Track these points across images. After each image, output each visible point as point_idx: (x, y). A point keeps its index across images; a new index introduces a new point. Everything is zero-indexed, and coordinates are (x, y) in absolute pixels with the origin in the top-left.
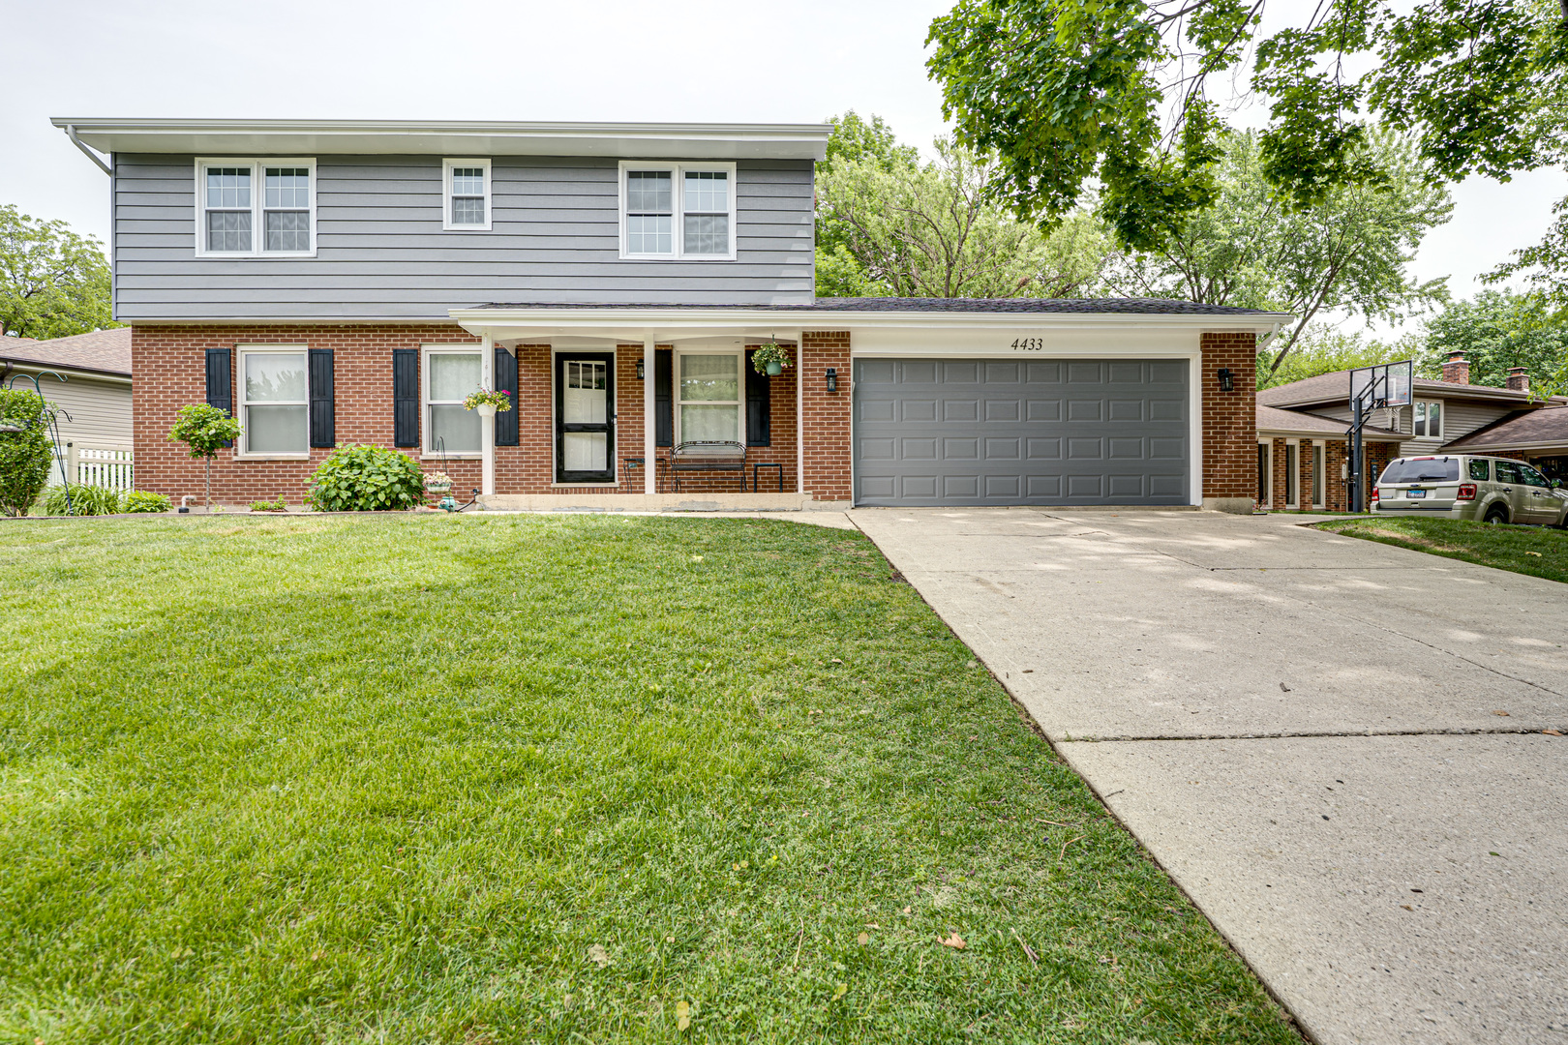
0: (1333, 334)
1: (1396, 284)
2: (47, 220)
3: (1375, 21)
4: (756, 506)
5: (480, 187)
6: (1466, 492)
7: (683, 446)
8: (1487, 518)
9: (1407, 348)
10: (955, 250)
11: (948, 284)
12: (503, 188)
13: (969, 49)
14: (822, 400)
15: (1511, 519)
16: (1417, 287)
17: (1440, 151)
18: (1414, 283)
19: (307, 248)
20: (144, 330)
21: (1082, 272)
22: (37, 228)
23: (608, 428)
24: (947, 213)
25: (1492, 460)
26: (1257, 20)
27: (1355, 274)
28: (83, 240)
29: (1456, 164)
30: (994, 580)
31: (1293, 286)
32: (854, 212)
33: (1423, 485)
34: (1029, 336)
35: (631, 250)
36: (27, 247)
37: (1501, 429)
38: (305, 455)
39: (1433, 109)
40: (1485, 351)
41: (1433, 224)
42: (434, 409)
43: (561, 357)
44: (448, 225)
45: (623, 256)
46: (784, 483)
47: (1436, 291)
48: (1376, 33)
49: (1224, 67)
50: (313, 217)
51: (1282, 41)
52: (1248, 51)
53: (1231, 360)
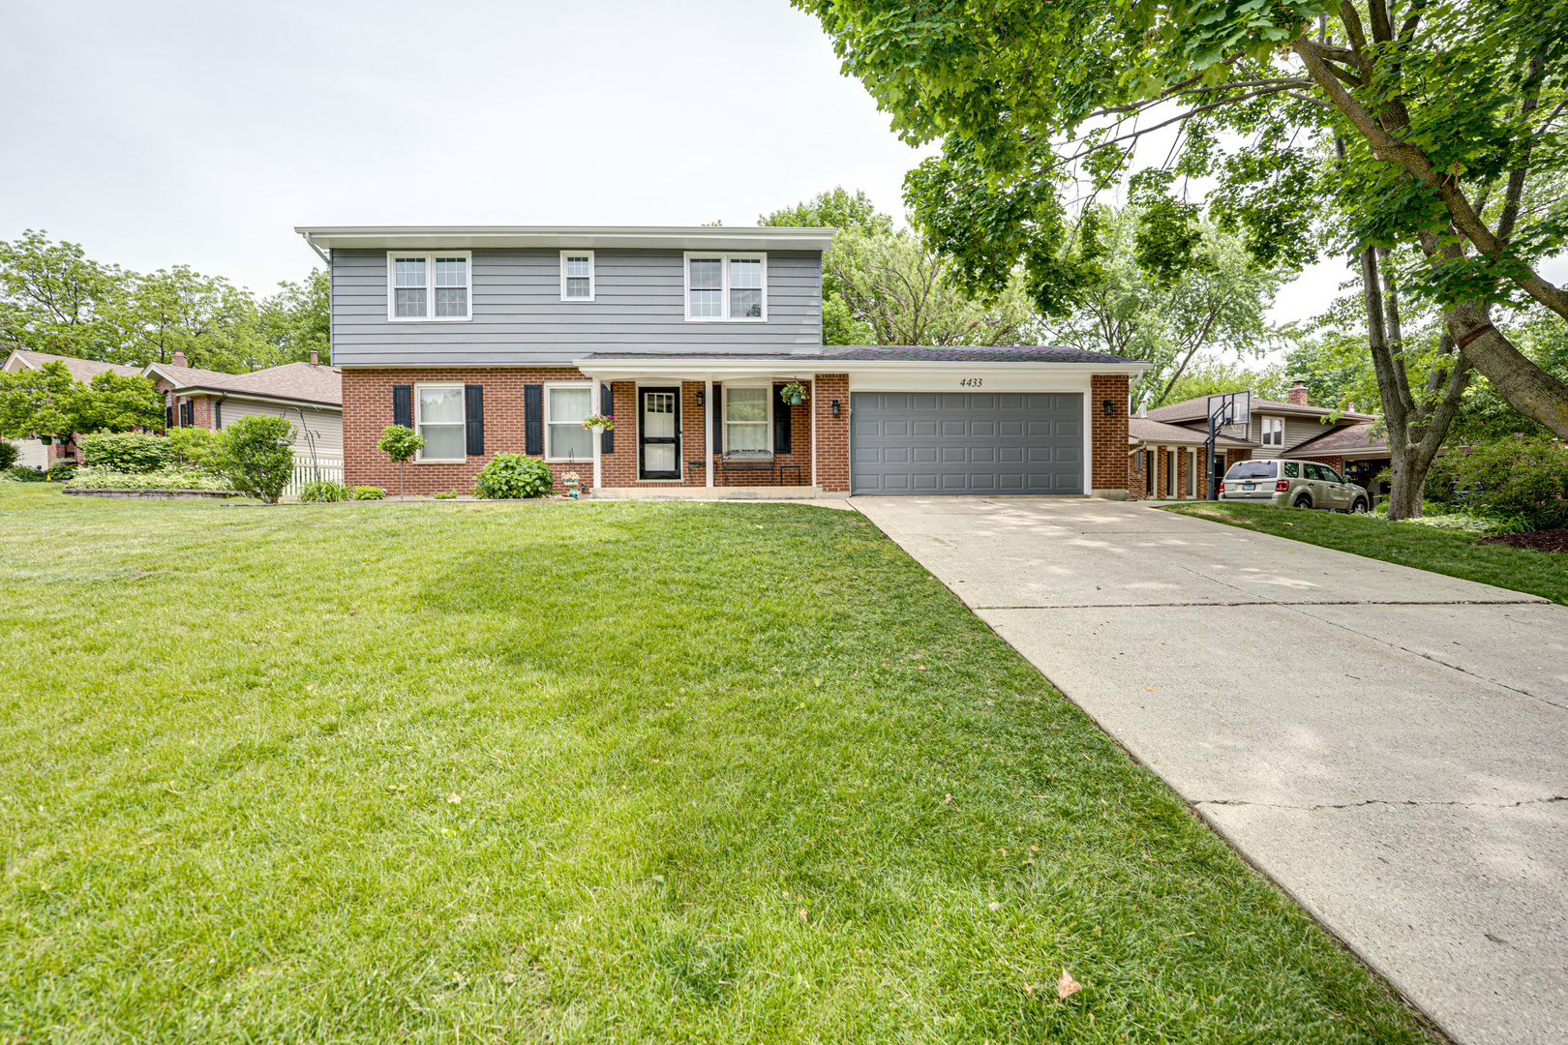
0: (1216, 363)
1: (1258, 327)
2: (212, 276)
3: (1213, 157)
4: (784, 495)
5: (586, 270)
6: (1282, 486)
7: (728, 453)
8: (1297, 505)
9: (1272, 374)
10: (921, 299)
11: (915, 325)
12: (603, 271)
13: (931, 187)
14: (830, 422)
15: (1314, 505)
16: (1275, 329)
17: (1258, 248)
18: (1273, 326)
19: (465, 314)
20: (349, 372)
21: (1019, 316)
22: (205, 283)
23: (676, 441)
24: (915, 270)
25: (1301, 463)
26: (1131, 156)
27: (1228, 318)
28: (239, 291)
29: (1269, 257)
30: (946, 539)
31: (1182, 327)
32: (844, 268)
33: (1254, 480)
34: (973, 377)
35: (694, 314)
36: (197, 297)
37: (1326, 439)
38: (463, 460)
39: (1253, 218)
40: (1327, 378)
41: (1285, 281)
42: (552, 427)
43: (642, 390)
44: (564, 298)
45: (688, 319)
46: (803, 480)
47: (1291, 333)
48: (1214, 165)
49: (1110, 186)
50: (470, 292)
51: (1145, 175)
52: (1125, 177)
53: (1111, 394)
